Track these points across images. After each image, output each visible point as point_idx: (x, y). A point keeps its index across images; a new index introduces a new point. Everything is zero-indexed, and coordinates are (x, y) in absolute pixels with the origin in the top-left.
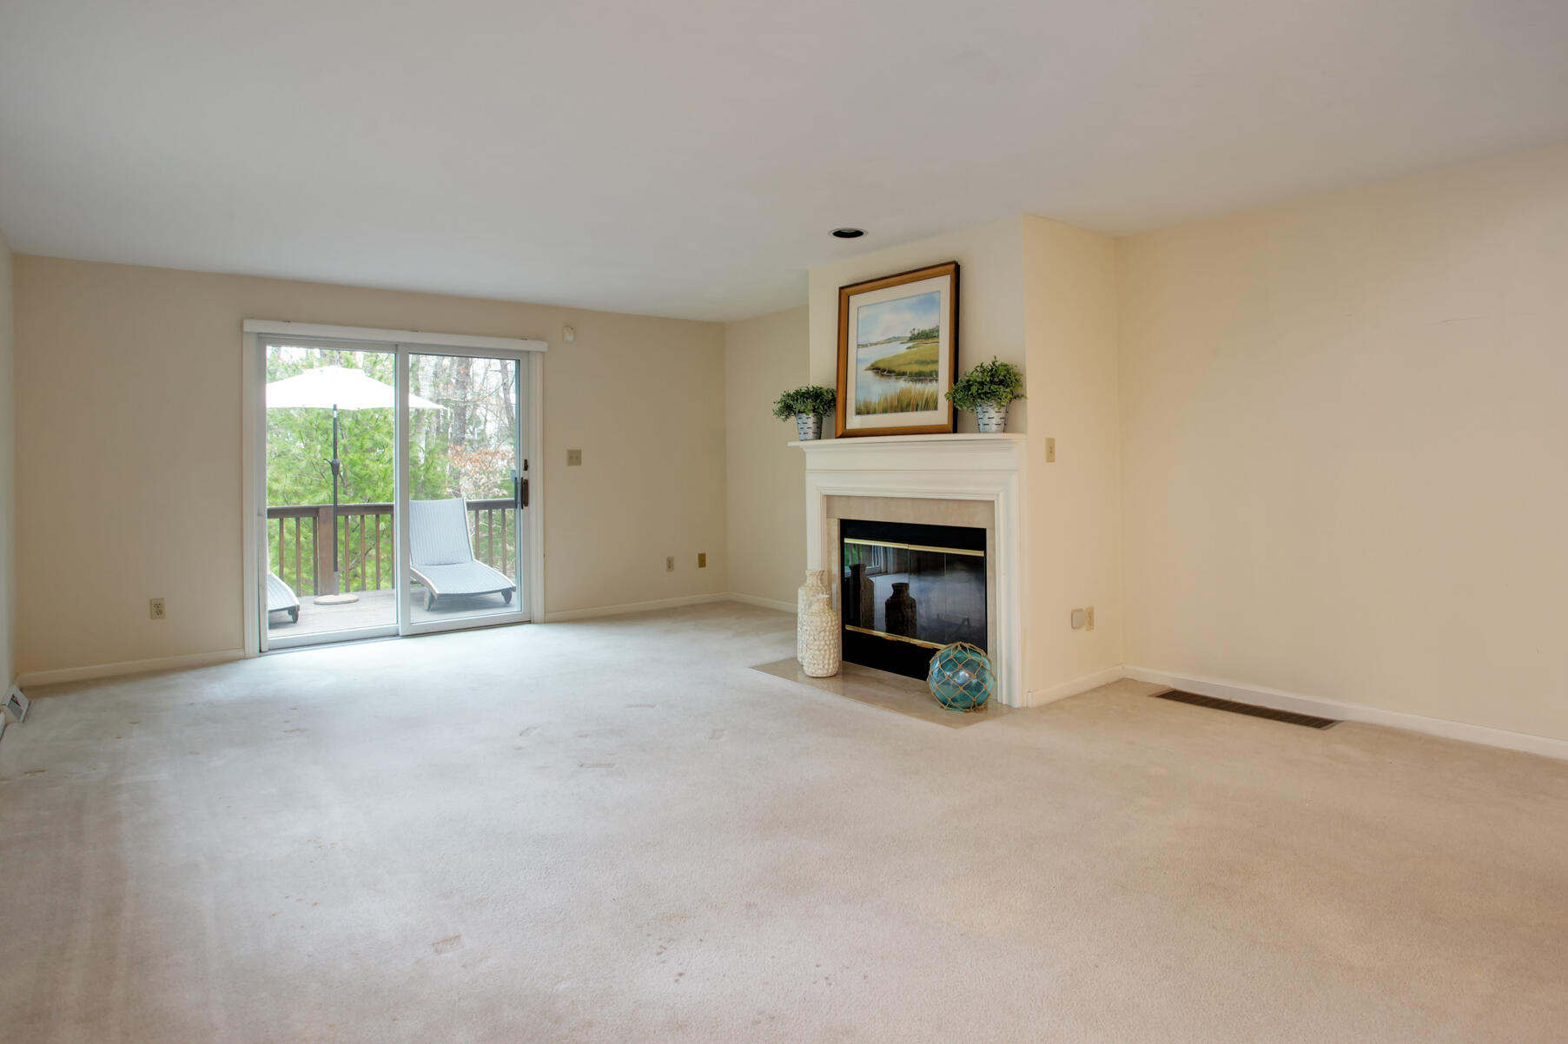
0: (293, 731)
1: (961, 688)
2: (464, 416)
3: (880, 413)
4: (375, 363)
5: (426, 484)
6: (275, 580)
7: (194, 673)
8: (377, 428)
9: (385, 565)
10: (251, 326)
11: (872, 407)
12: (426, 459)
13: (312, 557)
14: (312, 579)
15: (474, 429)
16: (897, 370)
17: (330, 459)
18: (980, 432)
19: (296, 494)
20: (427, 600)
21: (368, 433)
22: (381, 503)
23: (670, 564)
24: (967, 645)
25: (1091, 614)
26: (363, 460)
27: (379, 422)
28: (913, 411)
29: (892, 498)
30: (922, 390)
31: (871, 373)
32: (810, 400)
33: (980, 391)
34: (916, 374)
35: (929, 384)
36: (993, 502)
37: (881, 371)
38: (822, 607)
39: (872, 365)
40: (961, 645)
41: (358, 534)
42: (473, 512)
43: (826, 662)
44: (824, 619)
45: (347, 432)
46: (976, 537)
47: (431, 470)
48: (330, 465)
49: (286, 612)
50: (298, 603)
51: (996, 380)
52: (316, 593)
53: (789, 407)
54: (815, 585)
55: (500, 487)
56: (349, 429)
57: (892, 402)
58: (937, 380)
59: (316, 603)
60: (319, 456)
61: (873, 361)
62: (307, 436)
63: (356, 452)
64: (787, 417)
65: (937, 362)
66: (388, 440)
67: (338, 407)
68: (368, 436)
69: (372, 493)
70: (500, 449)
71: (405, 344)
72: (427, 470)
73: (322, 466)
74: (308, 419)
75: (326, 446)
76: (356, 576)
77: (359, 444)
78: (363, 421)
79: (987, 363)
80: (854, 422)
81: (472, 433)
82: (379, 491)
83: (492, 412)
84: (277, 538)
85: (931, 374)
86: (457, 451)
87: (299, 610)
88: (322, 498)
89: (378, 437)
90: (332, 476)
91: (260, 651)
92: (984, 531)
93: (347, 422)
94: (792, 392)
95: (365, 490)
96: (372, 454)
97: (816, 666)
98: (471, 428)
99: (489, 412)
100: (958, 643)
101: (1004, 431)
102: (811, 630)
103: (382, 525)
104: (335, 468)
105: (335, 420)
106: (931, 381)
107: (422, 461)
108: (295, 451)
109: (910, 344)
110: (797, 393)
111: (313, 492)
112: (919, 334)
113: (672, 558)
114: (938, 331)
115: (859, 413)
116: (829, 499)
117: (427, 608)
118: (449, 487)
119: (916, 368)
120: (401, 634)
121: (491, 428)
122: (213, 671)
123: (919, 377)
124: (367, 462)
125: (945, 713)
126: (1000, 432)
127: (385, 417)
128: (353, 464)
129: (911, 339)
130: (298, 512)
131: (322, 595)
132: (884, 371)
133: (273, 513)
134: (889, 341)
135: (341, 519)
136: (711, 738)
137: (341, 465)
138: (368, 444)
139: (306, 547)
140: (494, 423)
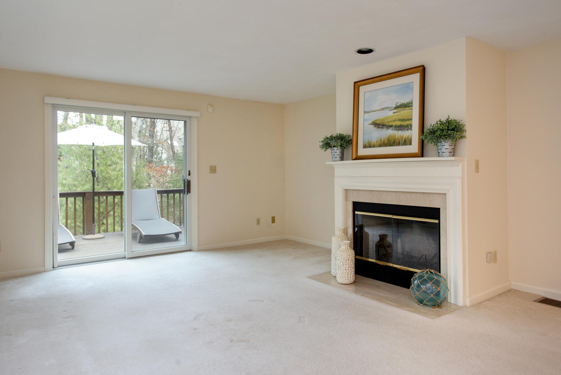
0: (68, 317)
1: (432, 295)
2: (153, 150)
3: (377, 147)
4: (112, 125)
5: (137, 181)
6: (63, 228)
7: (16, 281)
8: (113, 155)
9: (117, 219)
10: (48, 100)
11: (373, 143)
12: (136, 170)
13: (82, 215)
14: (82, 225)
15: (157, 157)
16: (387, 124)
17: (91, 169)
18: (439, 156)
19: (75, 185)
20: (138, 237)
21: (109, 157)
22: (115, 190)
23: (258, 222)
24: (433, 271)
25: (495, 254)
26: (107, 170)
27: (114, 152)
28: (397, 145)
29: (383, 191)
30: (402, 135)
31: (372, 126)
32: (339, 141)
33: (441, 134)
34: (398, 126)
35: (407, 131)
36: (445, 194)
37: (377, 125)
38: (347, 248)
39: (373, 122)
40: (430, 271)
41: (104, 204)
42: (160, 195)
43: (349, 276)
44: (348, 254)
45: (99, 157)
46: (435, 213)
47: (139, 175)
48: (91, 172)
49: (69, 244)
50: (74, 240)
51: (450, 128)
52: (84, 234)
53: (327, 144)
54: (341, 235)
55: (169, 183)
56: (100, 155)
57: (384, 141)
58: (411, 129)
59: (84, 239)
60: (86, 168)
61: (373, 120)
62: (80, 159)
63: (104, 166)
64: (326, 149)
65: (411, 119)
66: (118, 161)
67: (95, 145)
68: (109, 159)
69: (111, 185)
70: (170, 165)
71: (129, 112)
72: (137, 174)
73: (87, 173)
74: (80, 150)
75: (89, 163)
76: (103, 224)
77: (105, 162)
78: (107, 151)
79: (444, 119)
80: (362, 152)
81: (156, 159)
82: (115, 184)
83: (165, 149)
84: (65, 206)
85: (407, 126)
86: (150, 167)
87: (75, 243)
88: (87, 187)
89: (114, 159)
90: (92, 177)
91: (53, 267)
92: (439, 209)
93: (99, 152)
94: (329, 136)
95: (107, 184)
96: (111, 167)
97: (344, 278)
98: (156, 156)
99: (164, 149)
100: (428, 270)
101: (453, 156)
102: (341, 259)
103: (116, 200)
104: (93, 173)
105: (93, 151)
106: (407, 130)
107: (134, 171)
108: (74, 165)
109: (395, 111)
110: (331, 137)
111: (83, 185)
112: (400, 105)
113: (259, 219)
114: (412, 103)
115: (365, 147)
116: (347, 191)
117: (138, 242)
118: (147, 183)
119: (399, 123)
120: (127, 257)
121: (164, 156)
122: (26, 279)
123: (400, 128)
124: (109, 171)
125: (421, 308)
126: (451, 156)
127: (117, 150)
128: (102, 171)
129: (396, 108)
130: (75, 195)
131: (87, 235)
132: (380, 125)
133: (62, 195)
134: (383, 109)
135: (96, 198)
136: (299, 323)
137: (96, 172)
138: (109, 163)
139: (79, 210)
140: (165, 154)
